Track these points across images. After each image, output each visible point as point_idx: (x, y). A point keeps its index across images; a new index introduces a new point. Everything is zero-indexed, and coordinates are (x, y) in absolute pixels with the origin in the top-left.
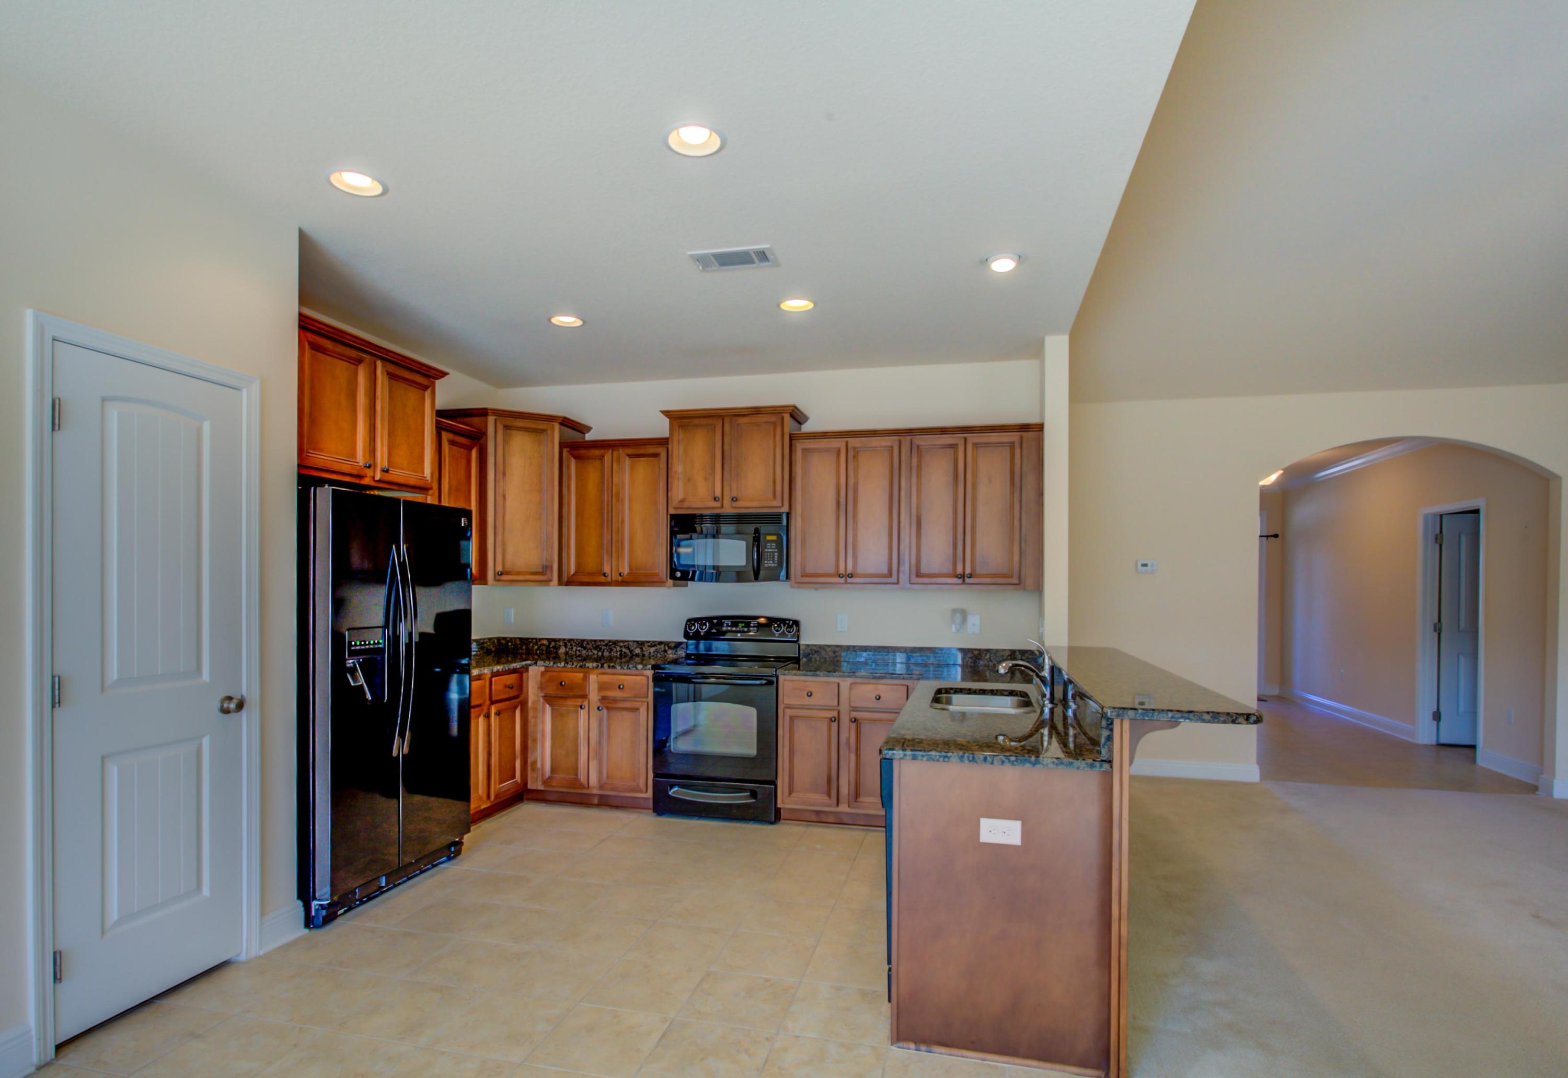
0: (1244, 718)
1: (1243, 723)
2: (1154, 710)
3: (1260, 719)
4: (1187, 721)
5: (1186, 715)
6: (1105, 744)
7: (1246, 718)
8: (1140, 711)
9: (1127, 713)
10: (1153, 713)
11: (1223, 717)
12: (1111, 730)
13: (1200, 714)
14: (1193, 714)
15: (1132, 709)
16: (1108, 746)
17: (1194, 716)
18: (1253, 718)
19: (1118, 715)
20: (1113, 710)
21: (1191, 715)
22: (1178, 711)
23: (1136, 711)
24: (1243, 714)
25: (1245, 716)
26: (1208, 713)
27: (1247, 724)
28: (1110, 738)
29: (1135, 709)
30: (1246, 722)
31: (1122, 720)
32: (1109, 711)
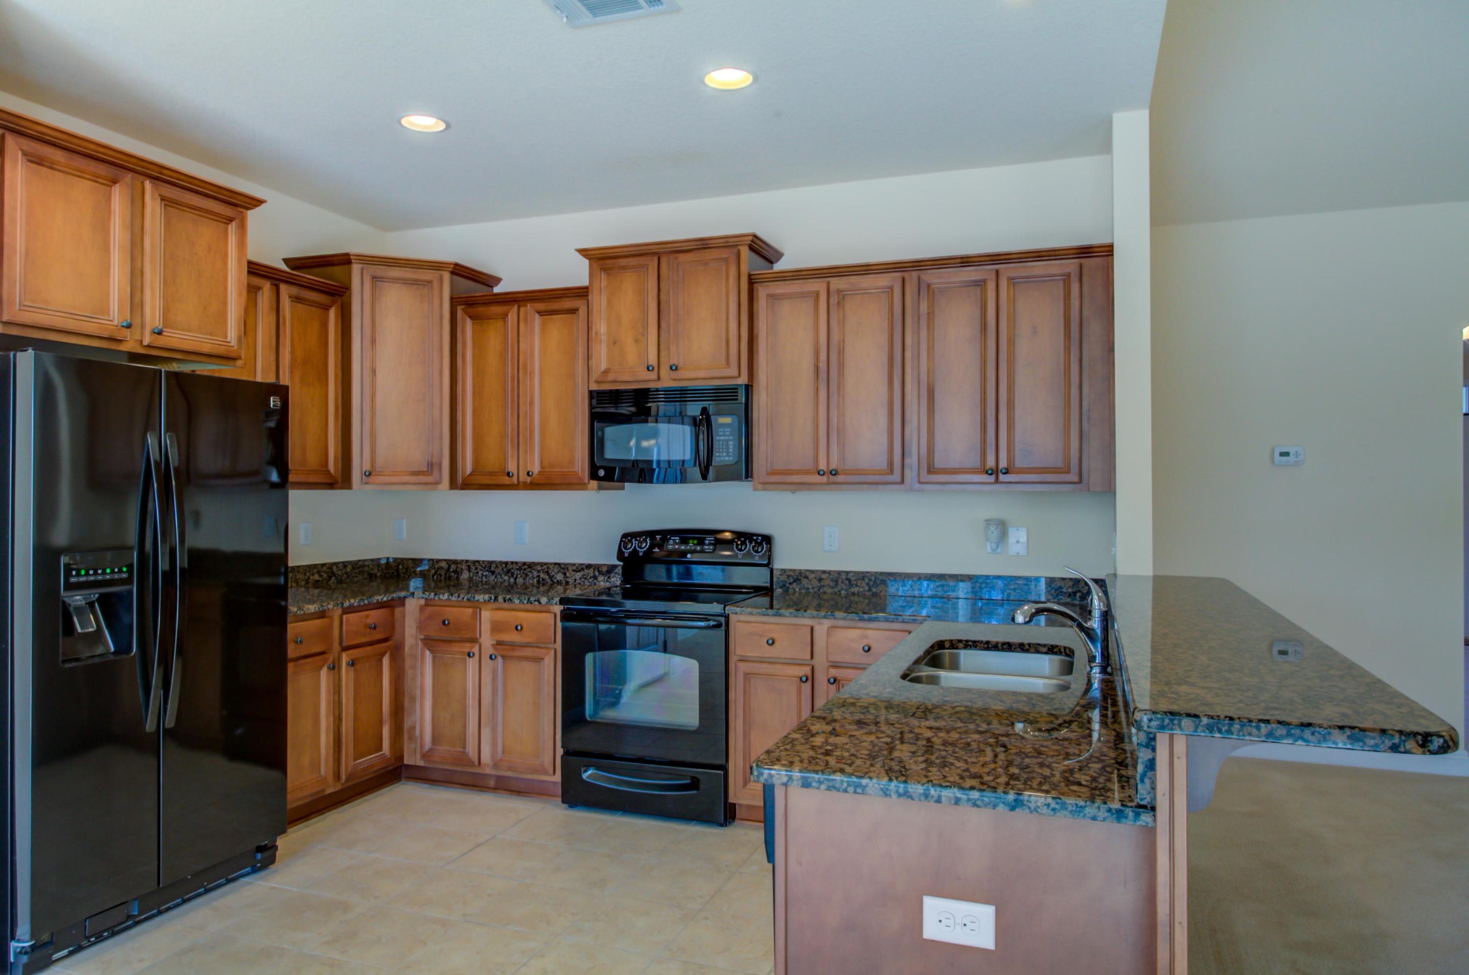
0: (1417, 742)
1: (1414, 750)
2: (1231, 719)
3: (1451, 743)
4: (1300, 742)
5: (1297, 732)
6: (1143, 776)
7: (1420, 742)
8: (1205, 720)
9: (1179, 725)
10: (1230, 725)
11: (1373, 738)
12: (1154, 750)
13: (1326, 731)
14: (1312, 729)
15: (1188, 715)
16: (1150, 778)
17: (1313, 734)
18: (1437, 742)
19: (1162, 727)
20: (1153, 716)
21: (1307, 733)
22: (1280, 722)
23: (1197, 720)
24: (1415, 734)
25: (1419, 738)
26: (1341, 728)
27: (1424, 753)
28: (1151, 765)
29: (1196, 716)
30: (1421, 750)
31: (1171, 737)
32: (1145, 719)
